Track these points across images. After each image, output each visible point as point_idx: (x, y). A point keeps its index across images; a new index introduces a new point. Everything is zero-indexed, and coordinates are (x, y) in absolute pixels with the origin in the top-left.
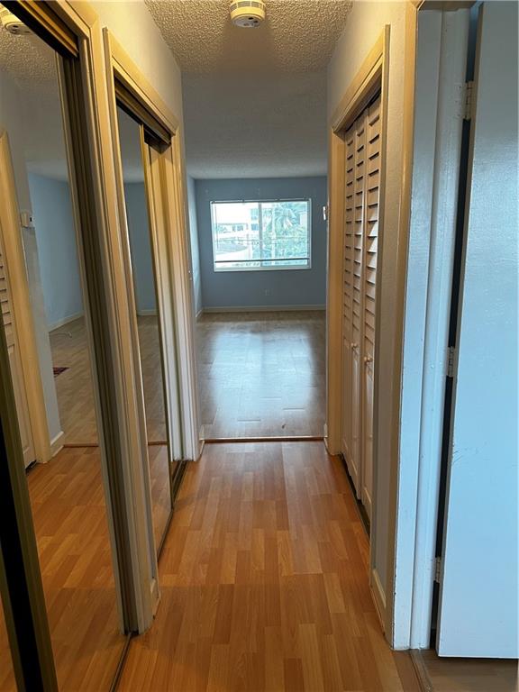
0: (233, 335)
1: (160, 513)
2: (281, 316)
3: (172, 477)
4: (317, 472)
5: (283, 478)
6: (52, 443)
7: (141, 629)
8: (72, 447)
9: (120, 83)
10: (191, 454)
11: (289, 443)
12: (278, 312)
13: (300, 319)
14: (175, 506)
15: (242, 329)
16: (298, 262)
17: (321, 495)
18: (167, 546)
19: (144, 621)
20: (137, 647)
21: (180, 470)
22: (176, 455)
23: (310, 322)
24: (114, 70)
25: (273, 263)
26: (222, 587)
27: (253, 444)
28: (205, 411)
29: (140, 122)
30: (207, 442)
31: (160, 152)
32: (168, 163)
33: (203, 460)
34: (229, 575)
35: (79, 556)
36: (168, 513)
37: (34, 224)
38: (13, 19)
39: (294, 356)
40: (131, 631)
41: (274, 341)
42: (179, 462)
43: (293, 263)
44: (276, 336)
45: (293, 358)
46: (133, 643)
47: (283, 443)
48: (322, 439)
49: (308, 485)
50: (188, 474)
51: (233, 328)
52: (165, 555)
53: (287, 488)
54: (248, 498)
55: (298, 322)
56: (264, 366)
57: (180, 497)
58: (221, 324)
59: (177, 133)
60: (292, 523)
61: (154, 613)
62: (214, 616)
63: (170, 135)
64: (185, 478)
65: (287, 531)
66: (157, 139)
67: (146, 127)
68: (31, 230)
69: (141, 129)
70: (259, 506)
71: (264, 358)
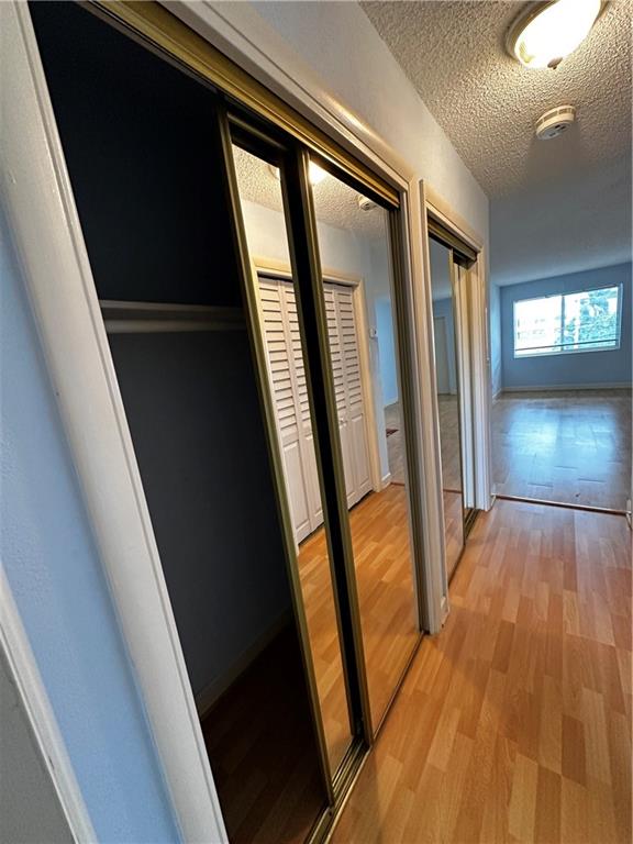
0: (529, 410)
1: (454, 547)
2: (581, 393)
3: (465, 521)
4: (614, 545)
5: (574, 543)
6: (383, 479)
7: (432, 631)
8: (396, 484)
9: (432, 219)
10: (482, 505)
11: (583, 512)
12: (578, 391)
13: (603, 396)
14: (466, 543)
15: (539, 406)
16: (605, 344)
17: (618, 569)
18: (458, 572)
19: (434, 627)
20: (427, 643)
21: (472, 516)
22: (469, 503)
23: (616, 399)
24: (428, 210)
25: (576, 347)
26: (503, 622)
27: (542, 507)
28: (498, 471)
29: (449, 247)
30: (498, 497)
31: (467, 268)
32: (473, 276)
33: (494, 511)
34: (511, 614)
35: (393, 561)
36: (460, 549)
37: (377, 335)
38: (366, 200)
39: (595, 431)
40: (424, 630)
41: (571, 416)
42: (471, 509)
43: (600, 345)
44: (575, 411)
45: (593, 433)
46: (425, 639)
47: (576, 511)
48: (624, 515)
49: (603, 555)
50: (479, 521)
51: (529, 404)
52: (455, 580)
53: (577, 553)
54: (534, 552)
55: (601, 399)
56: (559, 438)
57: (471, 536)
58: (517, 400)
59: (482, 250)
60: (581, 587)
61: (443, 622)
62: (494, 644)
63: (476, 253)
64: (477, 523)
65: (574, 594)
66: (464, 258)
67: (455, 250)
68: (375, 339)
69: (451, 252)
70: (545, 563)
71: (560, 431)
